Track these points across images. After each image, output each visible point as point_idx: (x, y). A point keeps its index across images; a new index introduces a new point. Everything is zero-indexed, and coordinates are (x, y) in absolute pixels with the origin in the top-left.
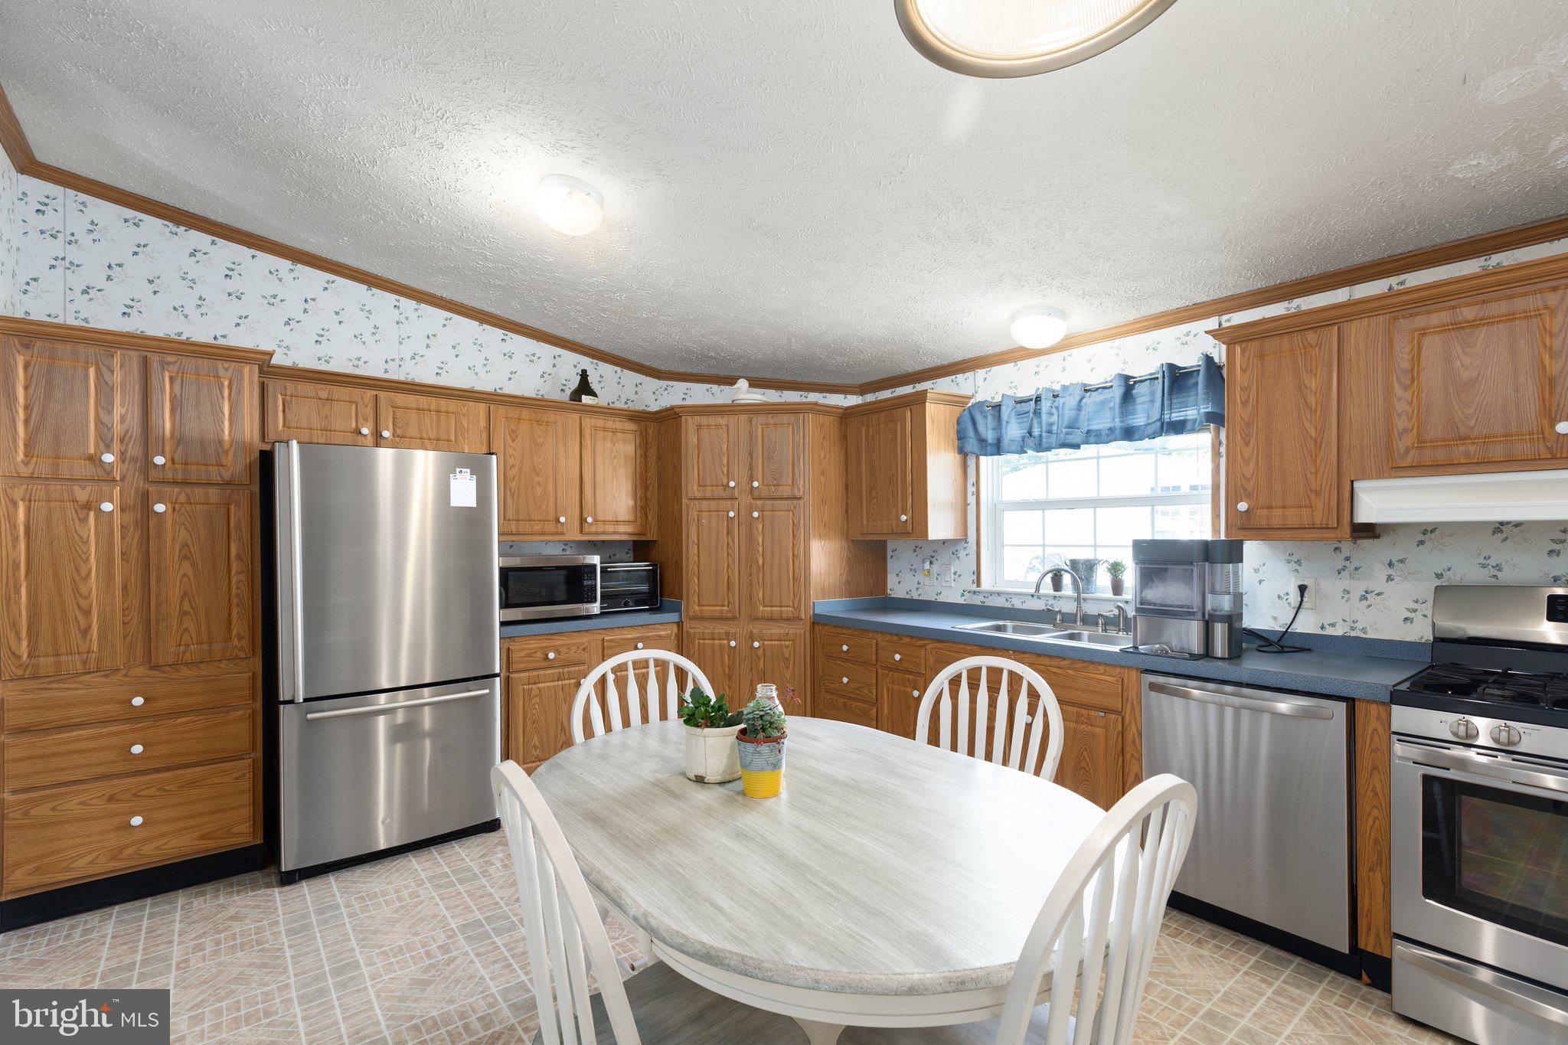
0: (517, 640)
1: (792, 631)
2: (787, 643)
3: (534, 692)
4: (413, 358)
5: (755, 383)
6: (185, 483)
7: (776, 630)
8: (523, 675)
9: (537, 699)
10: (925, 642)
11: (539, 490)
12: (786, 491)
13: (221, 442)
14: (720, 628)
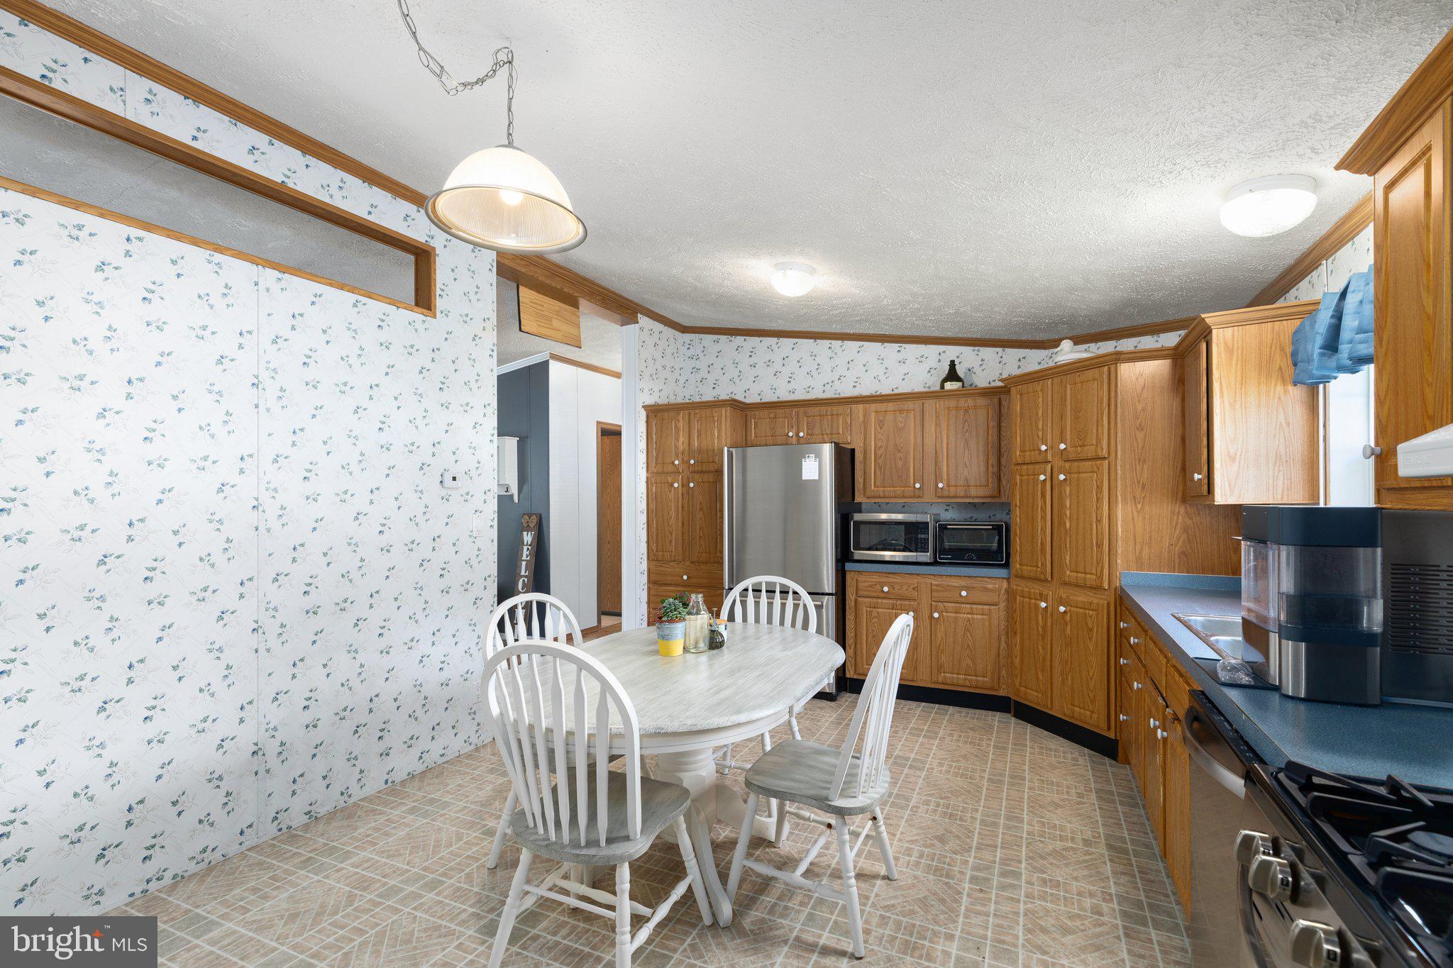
0: (864, 574)
1: (1095, 601)
3: (874, 614)
4: (839, 379)
5: (1078, 340)
6: (702, 472)
7: (1082, 597)
8: (866, 600)
9: (876, 620)
11: (900, 464)
12: (1089, 451)
13: (714, 450)
14: (1036, 588)
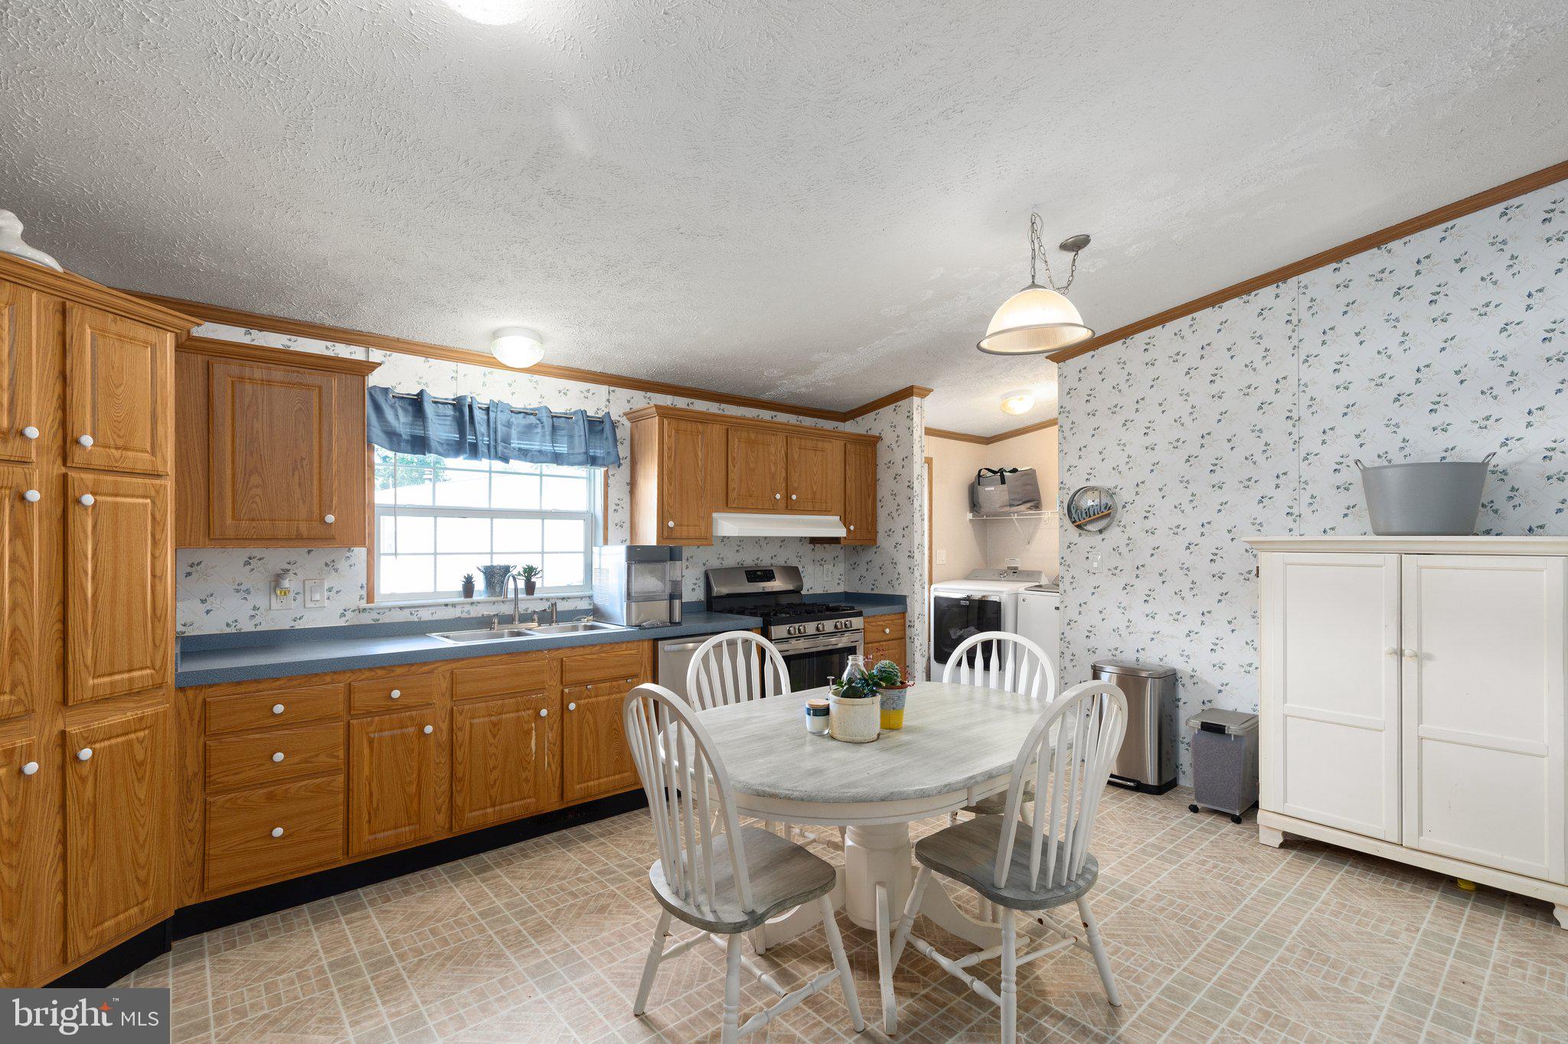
2: (141, 734)
7: (116, 717)
10: (433, 666)
12: (138, 460)
